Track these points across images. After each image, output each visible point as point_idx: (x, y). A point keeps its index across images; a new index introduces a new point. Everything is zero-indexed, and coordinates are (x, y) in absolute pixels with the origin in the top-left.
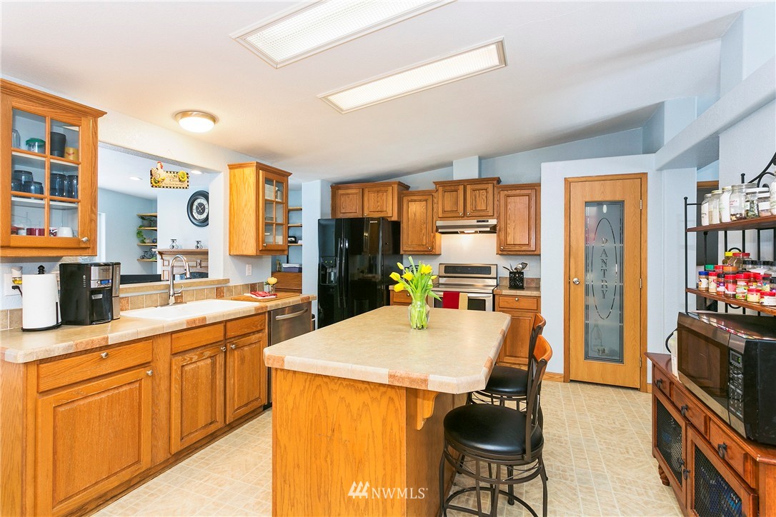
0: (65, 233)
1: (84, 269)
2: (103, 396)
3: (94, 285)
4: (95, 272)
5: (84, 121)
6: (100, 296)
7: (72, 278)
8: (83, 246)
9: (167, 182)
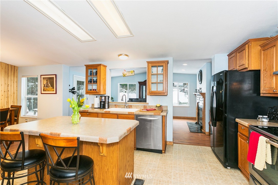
5: (98, 67)
8: (97, 92)
9: (128, 75)
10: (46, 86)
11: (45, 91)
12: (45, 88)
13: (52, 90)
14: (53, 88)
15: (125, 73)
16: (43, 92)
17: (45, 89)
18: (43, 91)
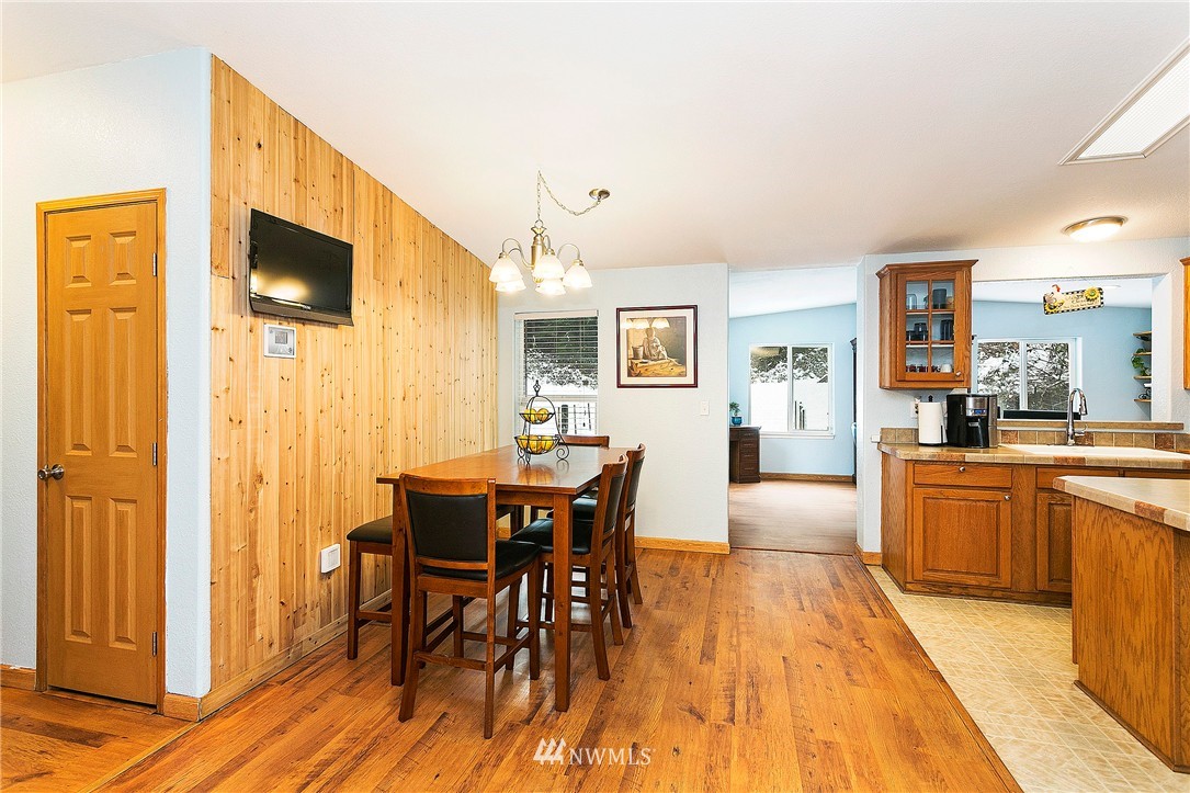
0: (947, 369)
1: (963, 398)
2: (962, 503)
3: (970, 413)
4: (970, 402)
5: (958, 274)
6: (977, 424)
7: (955, 405)
8: (958, 379)
9: (1068, 305)
10: (641, 354)
11: (638, 375)
12: (635, 361)
13: (677, 370)
14: (683, 362)
15: (1059, 297)
16: (625, 380)
17: (639, 365)
18: (630, 375)
